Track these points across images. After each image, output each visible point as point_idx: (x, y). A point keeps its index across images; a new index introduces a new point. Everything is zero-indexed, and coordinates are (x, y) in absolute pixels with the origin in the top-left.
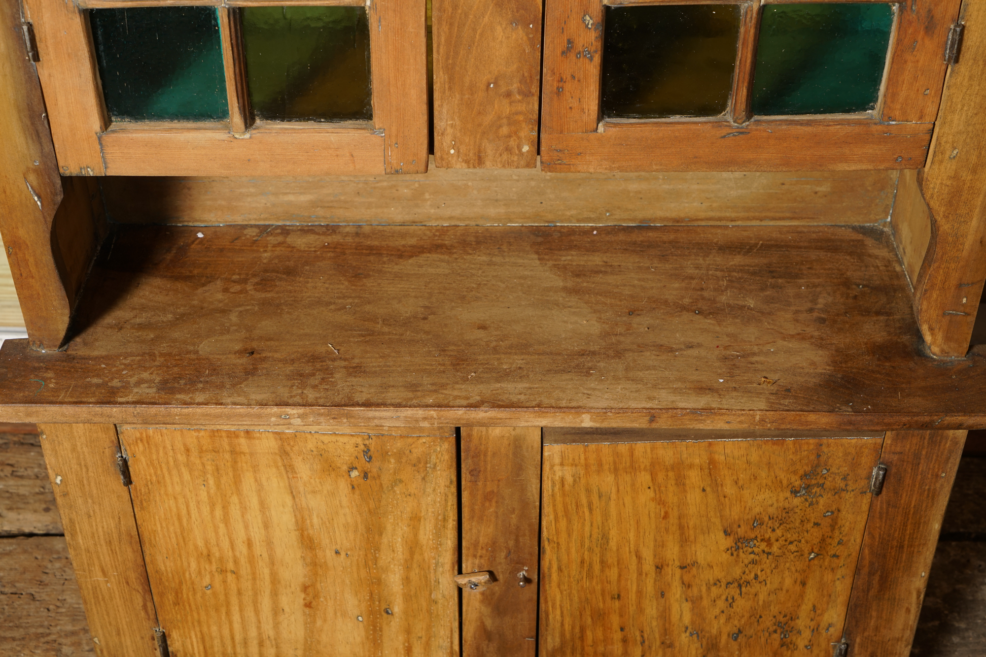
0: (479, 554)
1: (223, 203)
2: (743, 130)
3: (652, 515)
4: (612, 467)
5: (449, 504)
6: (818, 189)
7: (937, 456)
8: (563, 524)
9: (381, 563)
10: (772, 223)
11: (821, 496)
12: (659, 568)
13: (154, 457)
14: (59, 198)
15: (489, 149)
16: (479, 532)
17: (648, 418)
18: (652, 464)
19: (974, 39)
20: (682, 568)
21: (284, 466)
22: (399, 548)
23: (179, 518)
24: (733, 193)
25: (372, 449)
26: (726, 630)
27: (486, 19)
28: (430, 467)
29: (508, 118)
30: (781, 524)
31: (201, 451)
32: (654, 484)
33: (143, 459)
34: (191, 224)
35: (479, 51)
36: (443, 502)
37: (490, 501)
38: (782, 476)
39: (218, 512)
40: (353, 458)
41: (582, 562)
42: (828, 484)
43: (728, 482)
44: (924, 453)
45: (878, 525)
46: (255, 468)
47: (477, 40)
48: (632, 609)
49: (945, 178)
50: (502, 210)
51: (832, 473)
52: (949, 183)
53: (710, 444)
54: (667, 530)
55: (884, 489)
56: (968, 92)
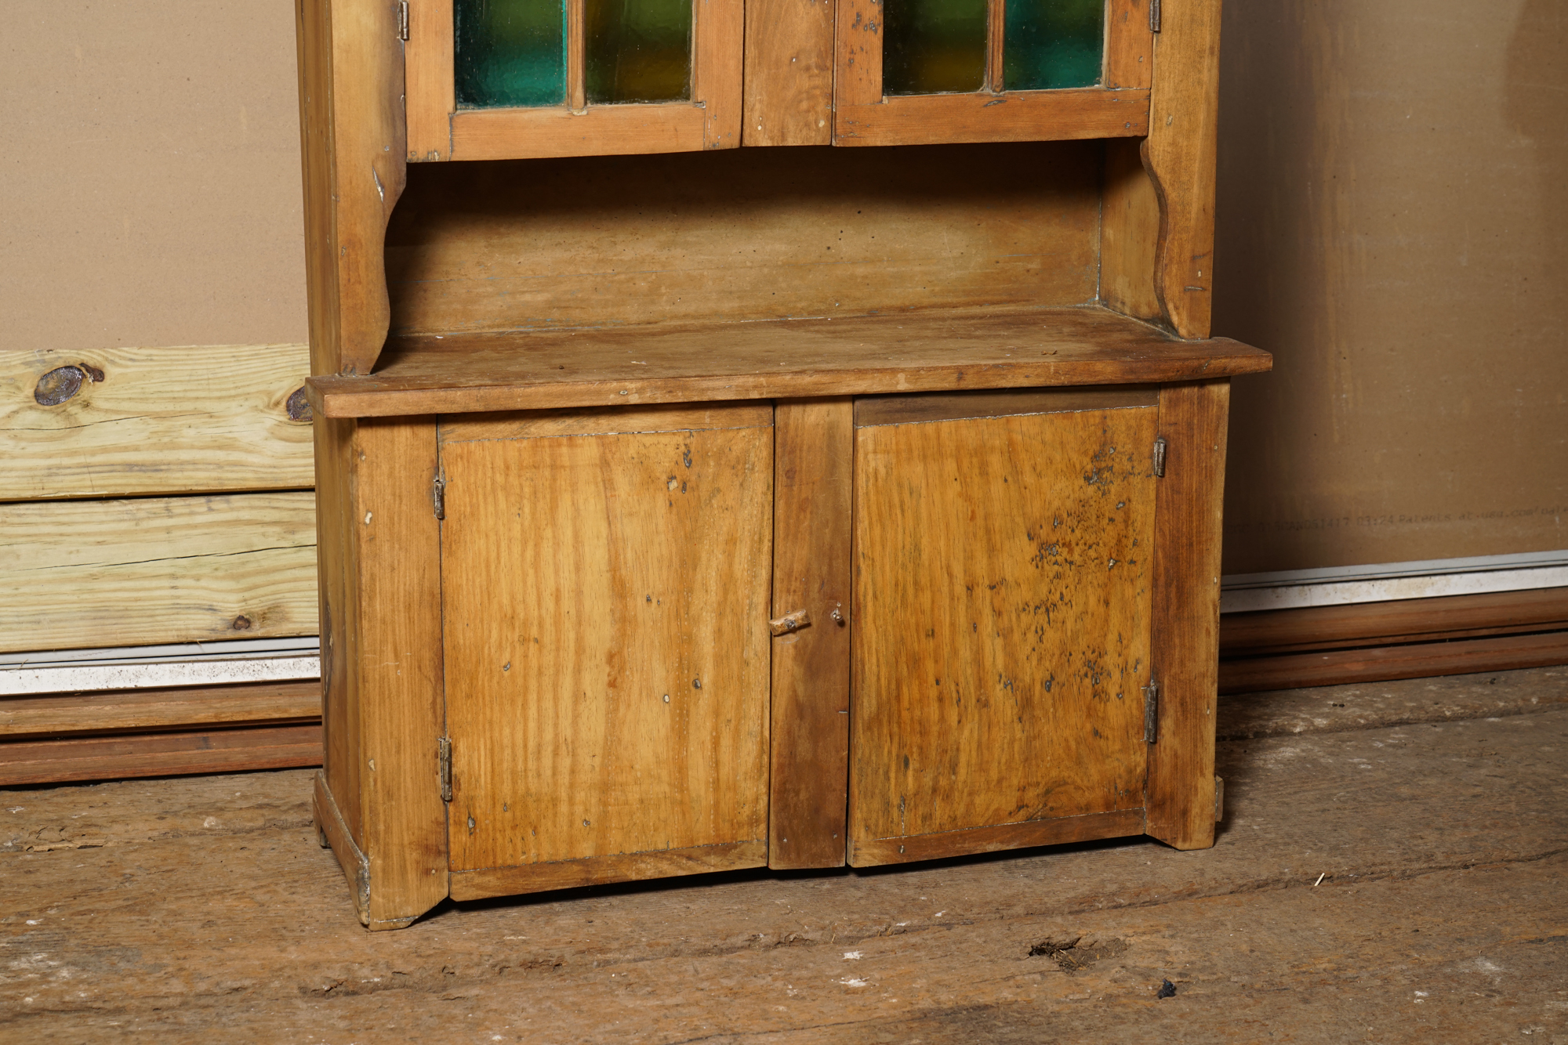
0: (793, 588)
1: (458, 306)
2: (1000, 99)
3: (961, 516)
4: (921, 454)
5: (766, 518)
6: (1030, 266)
7: (1208, 425)
8: (877, 531)
9: (694, 610)
11: (1111, 482)
12: (970, 589)
13: (472, 480)
14: (402, 188)
16: (793, 556)
17: (956, 375)
18: (958, 448)
19: (1170, 10)
20: (992, 588)
21: (604, 481)
22: (713, 586)
23: (488, 566)
24: (953, 274)
25: (693, 450)
26: (1040, 675)
28: (748, 469)
29: (807, 92)
30: (1079, 522)
31: (521, 467)
32: (960, 475)
33: (460, 483)
34: (421, 335)
35: (784, 26)
36: (760, 516)
37: (805, 511)
38: (1075, 460)
39: (530, 553)
40: (673, 464)
41: (897, 585)
42: (1116, 467)
43: (1027, 468)
44: (1195, 421)
45: (1166, 518)
46: (574, 488)
47: (782, 16)
48: (946, 650)
51: (1119, 453)
52: (1169, 149)
53: (1008, 421)
54: (975, 535)
55: (1166, 470)
56: (1172, 61)
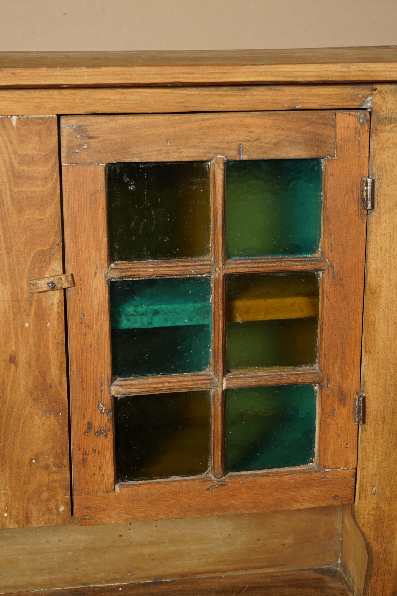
2: (222, 483)
6: (285, 542)
10: (254, 572)
15: (34, 511)
19: (373, 405)
24: (223, 550)
27: (27, 411)
29: (47, 485)
35: (23, 435)
47: (20, 427)
49: (370, 509)
50: (47, 577)
52: (373, 513)
56: (376, 444)
